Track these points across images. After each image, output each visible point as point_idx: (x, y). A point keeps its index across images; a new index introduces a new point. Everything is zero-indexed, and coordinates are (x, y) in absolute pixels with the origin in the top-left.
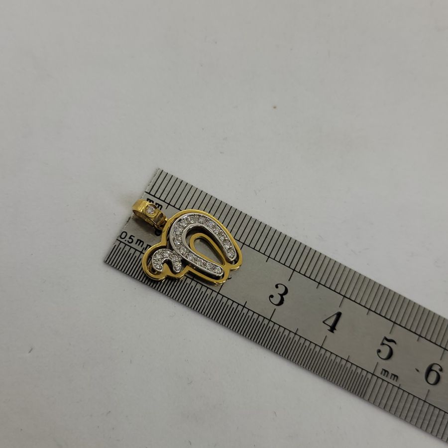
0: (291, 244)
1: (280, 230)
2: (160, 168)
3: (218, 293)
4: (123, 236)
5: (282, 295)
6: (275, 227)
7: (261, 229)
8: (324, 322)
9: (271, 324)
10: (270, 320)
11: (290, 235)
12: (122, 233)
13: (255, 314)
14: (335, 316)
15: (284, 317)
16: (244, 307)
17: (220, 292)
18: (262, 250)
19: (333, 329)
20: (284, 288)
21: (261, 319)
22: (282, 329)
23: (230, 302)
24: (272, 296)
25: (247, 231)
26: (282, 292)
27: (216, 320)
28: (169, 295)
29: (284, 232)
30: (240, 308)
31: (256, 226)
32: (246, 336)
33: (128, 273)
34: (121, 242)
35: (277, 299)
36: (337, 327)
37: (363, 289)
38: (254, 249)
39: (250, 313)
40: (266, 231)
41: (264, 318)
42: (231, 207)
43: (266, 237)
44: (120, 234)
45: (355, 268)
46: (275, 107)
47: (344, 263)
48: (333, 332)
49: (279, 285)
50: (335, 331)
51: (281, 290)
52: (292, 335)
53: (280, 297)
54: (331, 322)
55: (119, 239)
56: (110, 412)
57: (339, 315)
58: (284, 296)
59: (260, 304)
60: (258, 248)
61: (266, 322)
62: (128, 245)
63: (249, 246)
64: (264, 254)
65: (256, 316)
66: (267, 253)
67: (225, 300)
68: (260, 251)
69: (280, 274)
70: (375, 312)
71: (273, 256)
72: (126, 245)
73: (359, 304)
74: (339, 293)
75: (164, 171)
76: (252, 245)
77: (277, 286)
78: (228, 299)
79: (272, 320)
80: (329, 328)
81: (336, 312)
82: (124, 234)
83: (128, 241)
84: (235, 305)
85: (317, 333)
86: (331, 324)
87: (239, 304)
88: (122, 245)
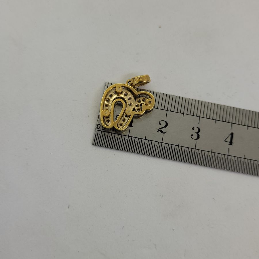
0: (194, 102)
1: (185, 96)
2: (107, 82)
3: (162, 143)
4: (98, 127)
5: (197, 133)
6: (181, 96)
7: (174, 99)
8: (225, 141)
9: (197, 151)
10: (195, 149)
11: (191, 98)
12: (97, 126)
13: (186, 148)
14: (230, 136)
15: (203, 144)
16: (179, 146)
17: (163, 142)
18: (179, 111)
19: (231, 143)
20: (197, 128)
21: (190, 150)
22: (203, 152)
23: (170, 146)
24: (192, 135)
25: (167, 102)
26: (197, 131)
27: (165, 158)
28: (135, 152)
29: (188, 97)
30: (177, 147)
31: (171, 98)
32: (185, 161)
33: (108, 147)
34: (98, 131)
35: (195, 136)
36: (233, 141)
37: (241, 116)
38: (174, 112)
39: (183, 148)
40: (177, 100)
41: (192, 148)
42: (154, 92)
43: (179, 103)
44: (96, 126)
45: (233, 105)
46: (160, 27)
47: (226, 104)
48: (232, 145)
49: (194, 128)
50: (232, 144)
51: (196, 130)
52: (210, 153)
53: (196, 134)
54: (229, 140)
55: (97, 129)
56: (124, 227)
57: (232, 134)
58: (199, 133)
59: (188, 142)
60: (176, 111)
61: (193, 150)
62: (103, 131)
63: (171, 111)
64: (180, 113)
65: (187, 149)
66: (182, 112)
67: (167, 145)
68: (178, 112)
69: (193, 121)
70: (251, 127)
71: (185, 112)
72: (102, 131)
73: (241, 125)
74: (229, 122)
75: (109, 83)
76: (172, 110)
77: (193, 129)
78: (169, 144)
79: (196, 148)
80: (229, 143)
81: (230, 133)
82: (99, 125)
83: (102, 129)
84: (173, 146)
85: (224, 148)
86: (229, 141)
87: (175, 145)
88: (100, 132)
